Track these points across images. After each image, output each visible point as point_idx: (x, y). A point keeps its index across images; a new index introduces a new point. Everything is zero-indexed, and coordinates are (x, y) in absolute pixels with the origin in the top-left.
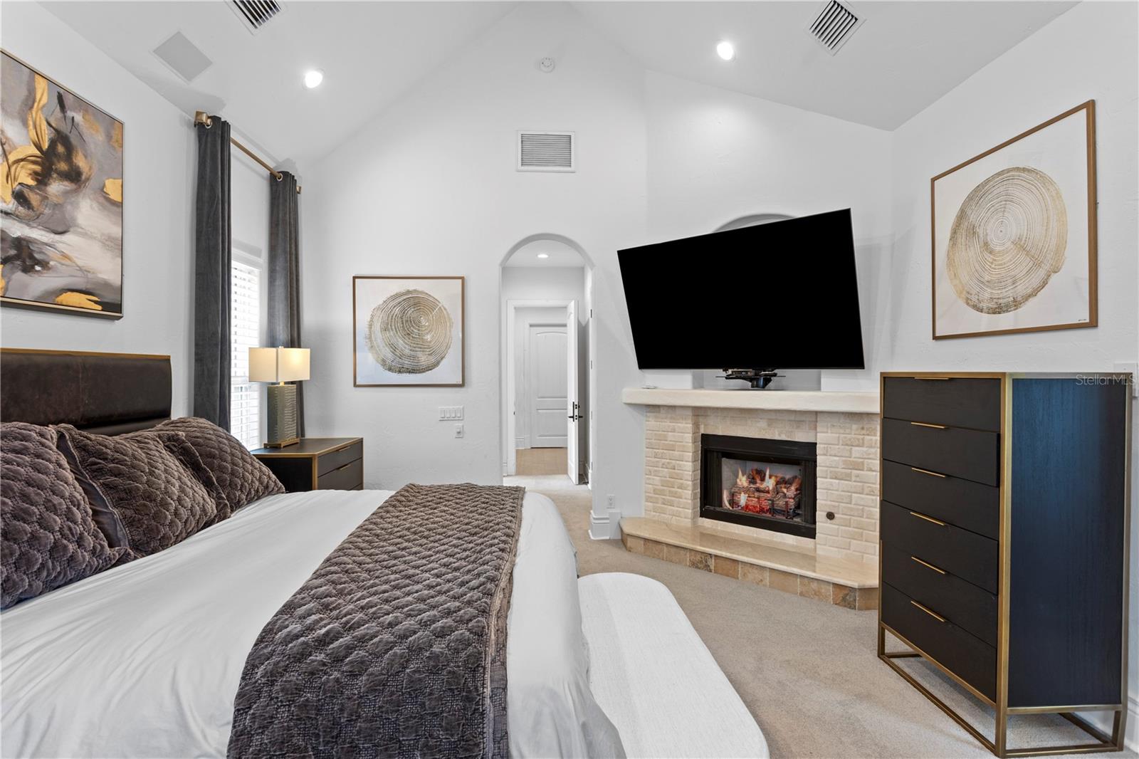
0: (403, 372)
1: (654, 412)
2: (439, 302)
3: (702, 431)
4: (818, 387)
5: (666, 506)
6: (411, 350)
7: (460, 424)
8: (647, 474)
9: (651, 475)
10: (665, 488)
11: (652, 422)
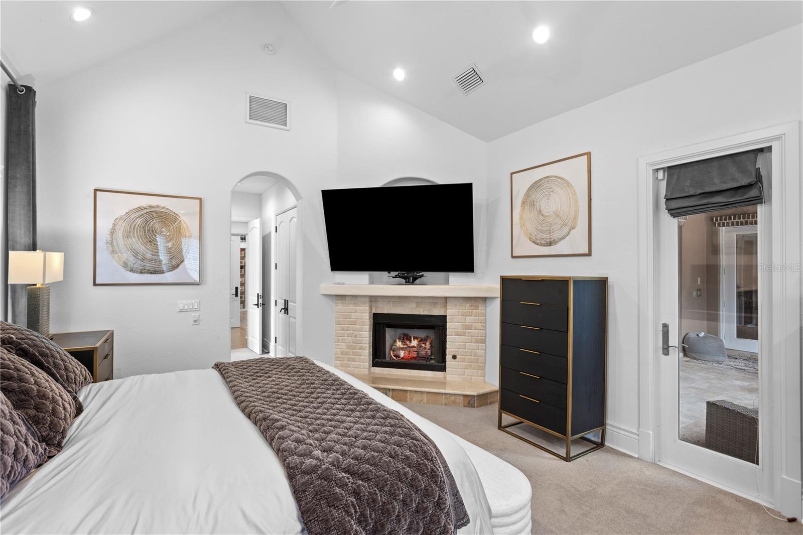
0: (145, 273)
1: (341, 300)
2: (180, 217)
3: (374, 311)
4: (447, 282)
5: (350, 362)
6: (152, 255)
7: (197, 314)
8: (336, 342)
9: (339, 342)
10: (349, 350)
11: (340, 307)
